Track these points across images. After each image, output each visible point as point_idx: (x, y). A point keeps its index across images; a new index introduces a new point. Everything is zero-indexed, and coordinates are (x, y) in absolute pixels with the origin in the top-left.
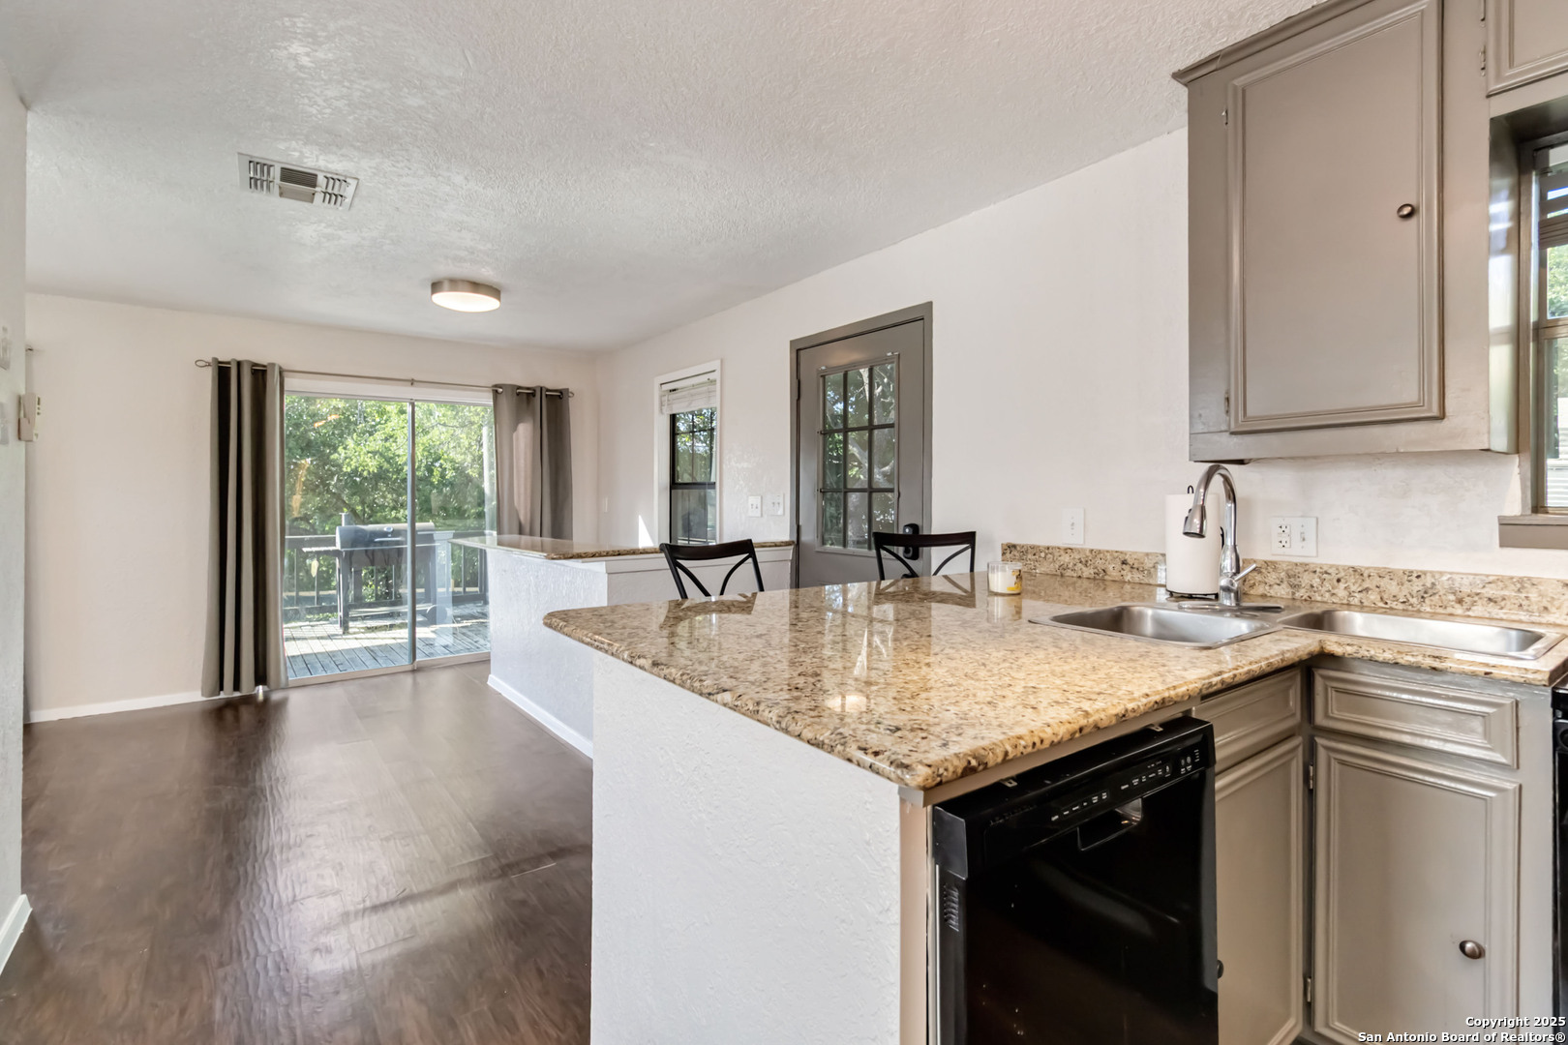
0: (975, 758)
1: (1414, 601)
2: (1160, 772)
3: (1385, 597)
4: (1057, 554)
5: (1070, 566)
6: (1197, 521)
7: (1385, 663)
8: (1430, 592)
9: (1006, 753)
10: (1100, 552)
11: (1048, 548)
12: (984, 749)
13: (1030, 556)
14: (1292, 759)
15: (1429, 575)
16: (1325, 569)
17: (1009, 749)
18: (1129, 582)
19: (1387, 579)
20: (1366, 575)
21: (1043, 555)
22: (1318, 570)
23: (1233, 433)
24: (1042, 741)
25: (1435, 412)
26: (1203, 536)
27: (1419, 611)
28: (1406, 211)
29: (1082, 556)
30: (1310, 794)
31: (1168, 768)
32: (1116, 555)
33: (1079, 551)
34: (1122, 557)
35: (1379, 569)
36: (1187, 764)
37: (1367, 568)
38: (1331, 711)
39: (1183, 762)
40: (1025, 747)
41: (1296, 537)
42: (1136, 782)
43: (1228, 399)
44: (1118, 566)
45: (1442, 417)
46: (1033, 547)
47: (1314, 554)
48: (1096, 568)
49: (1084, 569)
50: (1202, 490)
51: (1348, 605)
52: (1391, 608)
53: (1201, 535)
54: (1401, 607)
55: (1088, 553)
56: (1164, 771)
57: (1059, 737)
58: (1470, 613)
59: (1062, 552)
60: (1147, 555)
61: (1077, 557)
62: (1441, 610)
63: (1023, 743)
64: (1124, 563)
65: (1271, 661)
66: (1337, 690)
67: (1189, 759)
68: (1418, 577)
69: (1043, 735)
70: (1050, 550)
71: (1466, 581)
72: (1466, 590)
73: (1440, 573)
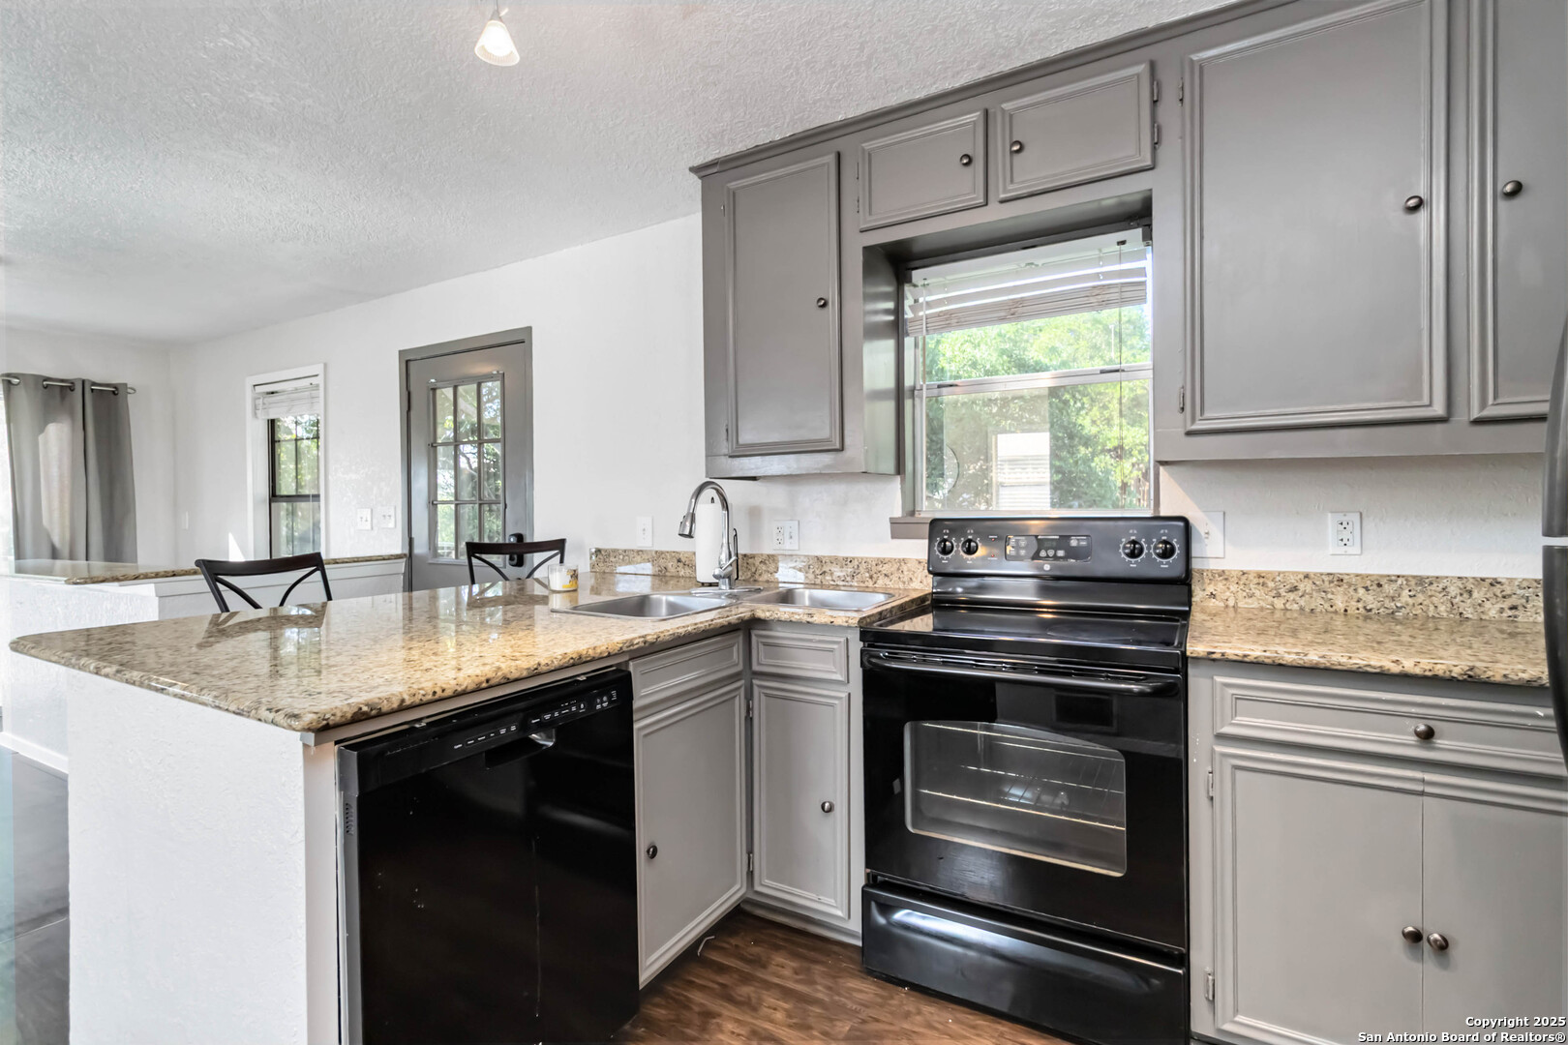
1: (848, 579)
2: (574, 709)
3: (834, 577)
4: (632, 556)
8: (857, 572)
10: (662, 553)
11: (626, 551)
13: (611, 559)
15: (856, 560)
19: (834, 565)
20: (825, 561)
21: (621, 557)
27: (851, 586)
28: (822, 303)
29: (649, 556)
31: (582, 706)
32: (674, 554)
33: (647, 554)
34: (679, 556)
35: (830, 557)
36: (602, 702)
37: (826, 557)
39: (598, 701)
41: (787, 538)
42: (547, 717)
44: (675, 564)
46: (617, 550)
47: (798, 548)
48: (660, 566)
55: (654, 554)
56: (579, 708)
58: (876, 585)
59: (635, 554)
61: (646, 557)
62: (862, 585)
64: (679, 560)
66: (765, 644)
67: (605, 699)
68: (852, 562)
70: (627, 553)
71: (874, 563)
72: (874, 569)
73: (862, 559)
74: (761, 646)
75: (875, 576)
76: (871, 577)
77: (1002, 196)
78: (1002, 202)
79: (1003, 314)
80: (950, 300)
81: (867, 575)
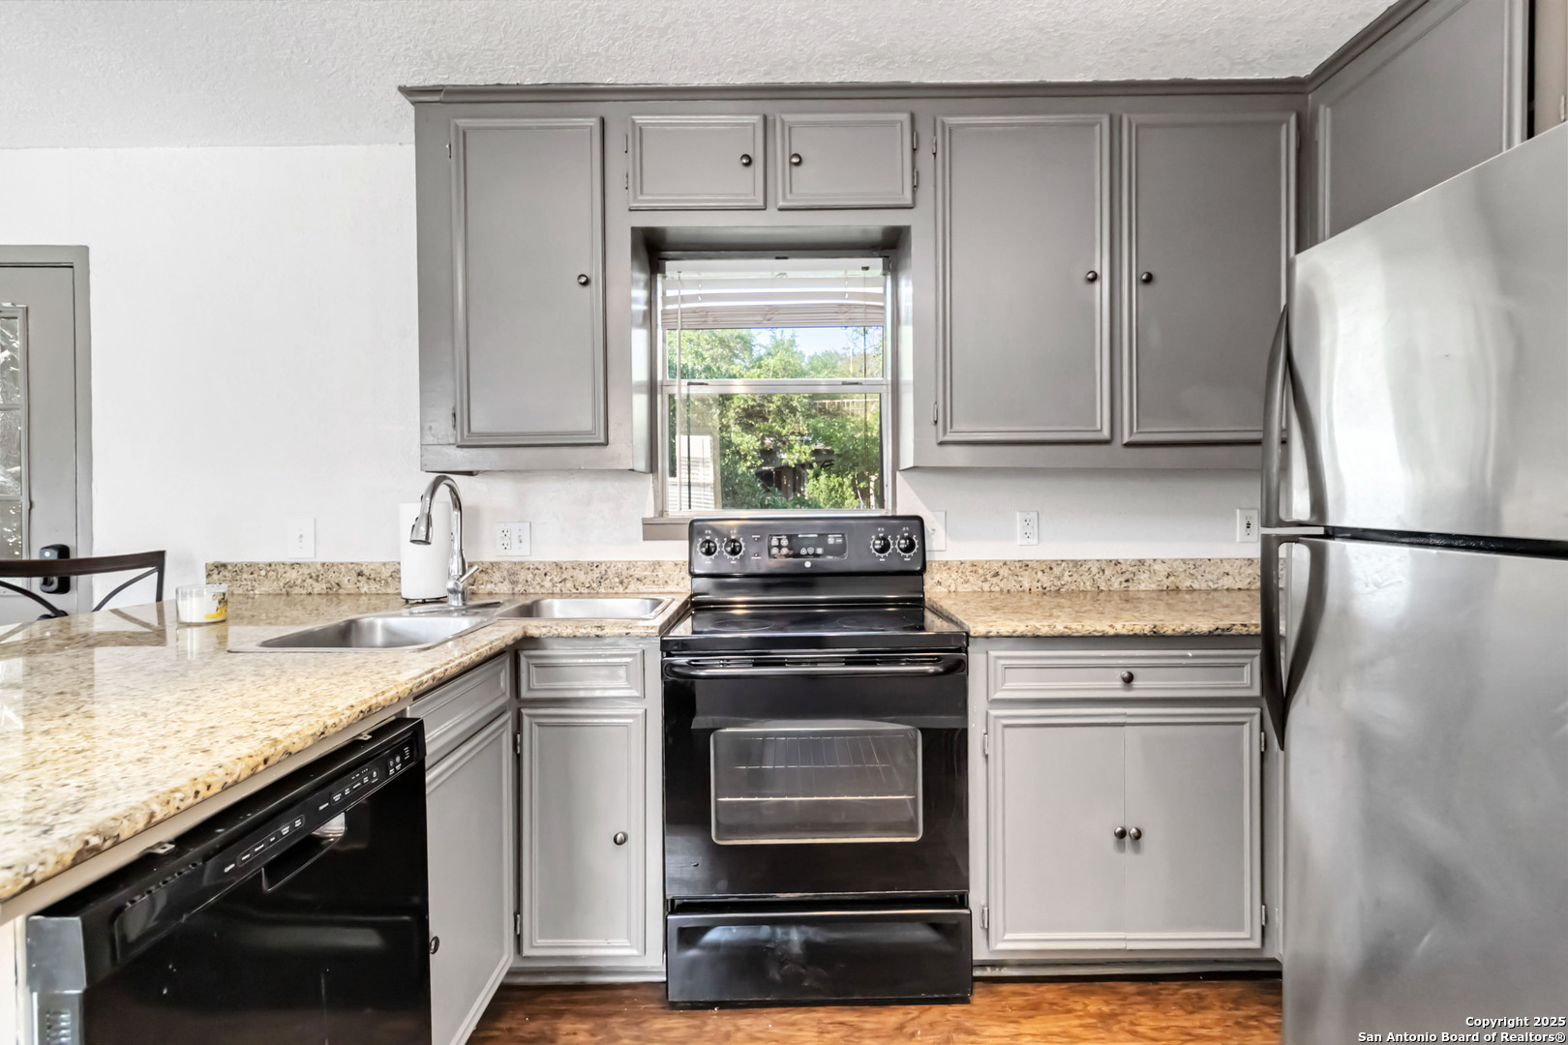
0: (97, 834)
1: (594, 585)
2: (366, 780)
3: (577, 584)
4: (281, 571)
5: (299, 582)
6: (423, 529)
7: (568, 637)
8: (605, 577)
9: (152, 815)
10: (333, 565)
11: (270, 565)
12: (114, 819)
13: (245, 576)
14: (503, 733)
15: (603, 564)
16: (536, 565)
17: (156, 807)
18: (366, 594)
19: (577, 570)
20: (564, 568)
21: (263, 573)
22: (531, 567)
23: (459, 447)
24: (209, 787)
25: (602, 440)
26: (429, 543)
27: (598, 593)
28: (583, 280)
29: (312, 570)
30: (518, 759)
31: (375, 773)
32: (351, 566)
33: (308, 566)
34: (358, 569)
35: (572, 562)
36: (395, 764)
37: (565, 562)
38: (533, 685)
39: (391, 763)
40: (182, 800)
41: (515, 540)
42: (337, 798)
43: (454, 415)
44: (354, 578)
45: (606, 444)
46: (249, 565)
47: (528, 553)
48: (329, 582)
49: (315, 584)
50: (428, 499)
51: (553, 594)
52: (581, 593)
53: (427, 542)
54: (586, 591)
55: (319, 567)
56: (371, 777)
57: (235, 777)
58: (627, 591)
59: (287, 568)
60: (384, 564)
61: (307, 571)
62: (611, 591)
63: (179, 795)
64: (360, 574)
65: (481, 650)
66: (537, 666)
67: (398, 759)
68: (597, 566)
69: (209, 780)
70: (273, 567)
71: (625, 567)
72: (625, 573)
73: (611, 562)
74: (533, 669)
75: (626, 581)
76: (621, 582)
77: (781, 204)
78: (781, 209)
79: (759, 318)
80: (705, 297)
81: (617, 580)
